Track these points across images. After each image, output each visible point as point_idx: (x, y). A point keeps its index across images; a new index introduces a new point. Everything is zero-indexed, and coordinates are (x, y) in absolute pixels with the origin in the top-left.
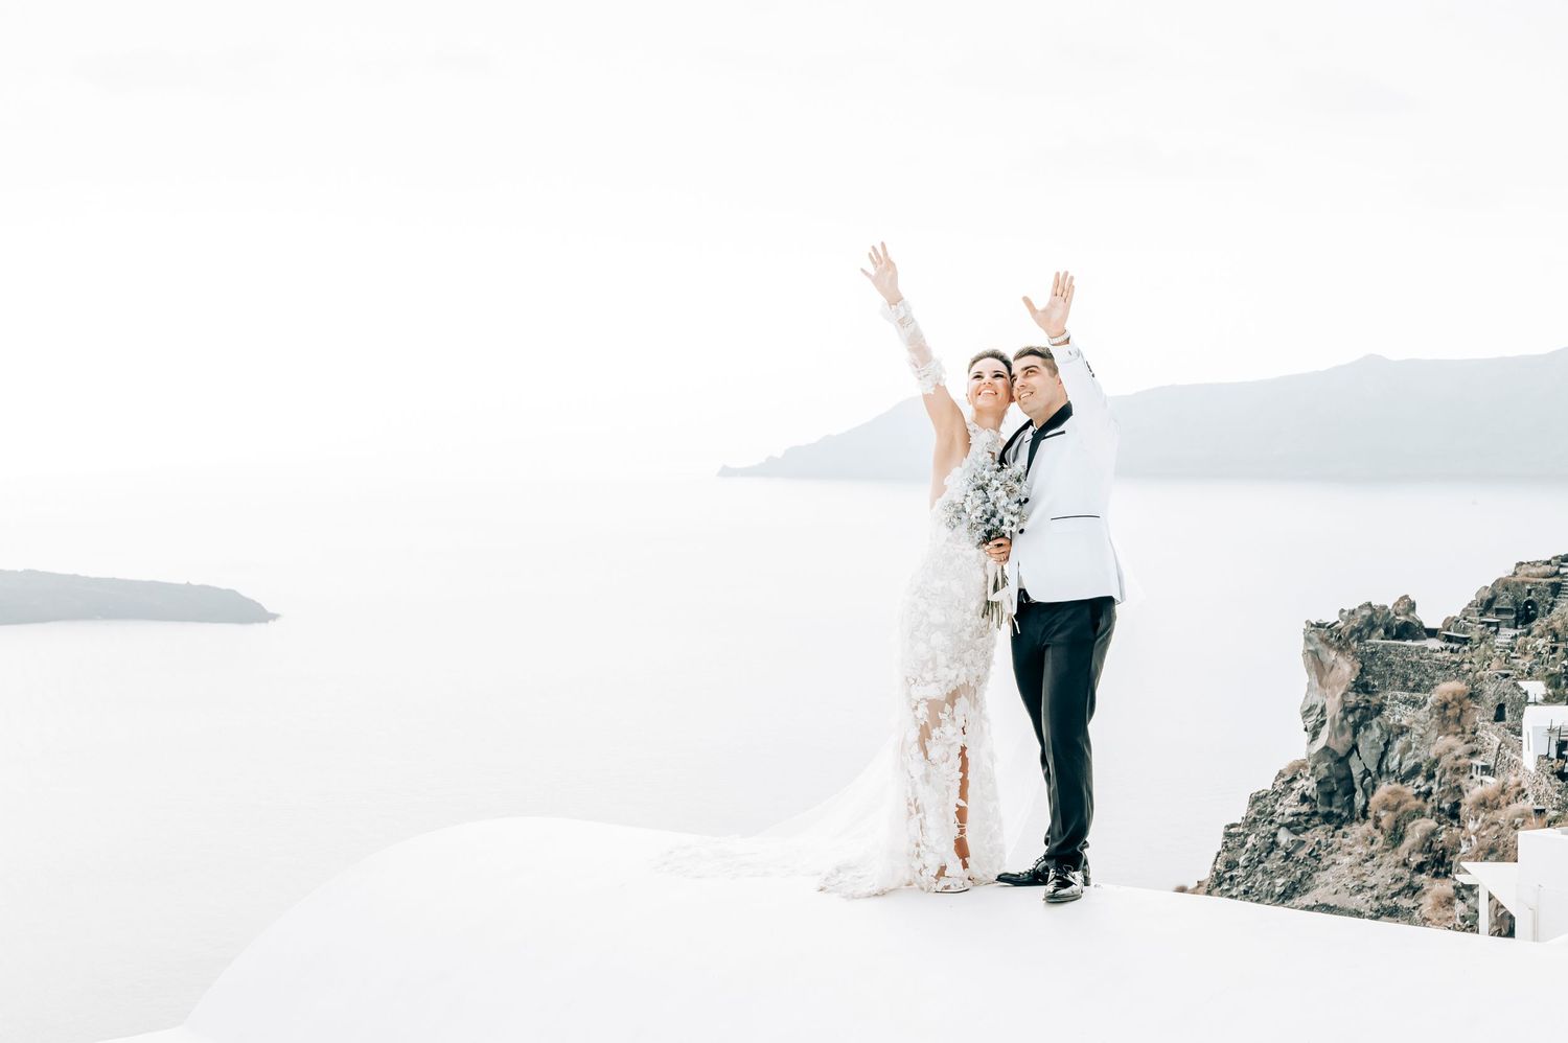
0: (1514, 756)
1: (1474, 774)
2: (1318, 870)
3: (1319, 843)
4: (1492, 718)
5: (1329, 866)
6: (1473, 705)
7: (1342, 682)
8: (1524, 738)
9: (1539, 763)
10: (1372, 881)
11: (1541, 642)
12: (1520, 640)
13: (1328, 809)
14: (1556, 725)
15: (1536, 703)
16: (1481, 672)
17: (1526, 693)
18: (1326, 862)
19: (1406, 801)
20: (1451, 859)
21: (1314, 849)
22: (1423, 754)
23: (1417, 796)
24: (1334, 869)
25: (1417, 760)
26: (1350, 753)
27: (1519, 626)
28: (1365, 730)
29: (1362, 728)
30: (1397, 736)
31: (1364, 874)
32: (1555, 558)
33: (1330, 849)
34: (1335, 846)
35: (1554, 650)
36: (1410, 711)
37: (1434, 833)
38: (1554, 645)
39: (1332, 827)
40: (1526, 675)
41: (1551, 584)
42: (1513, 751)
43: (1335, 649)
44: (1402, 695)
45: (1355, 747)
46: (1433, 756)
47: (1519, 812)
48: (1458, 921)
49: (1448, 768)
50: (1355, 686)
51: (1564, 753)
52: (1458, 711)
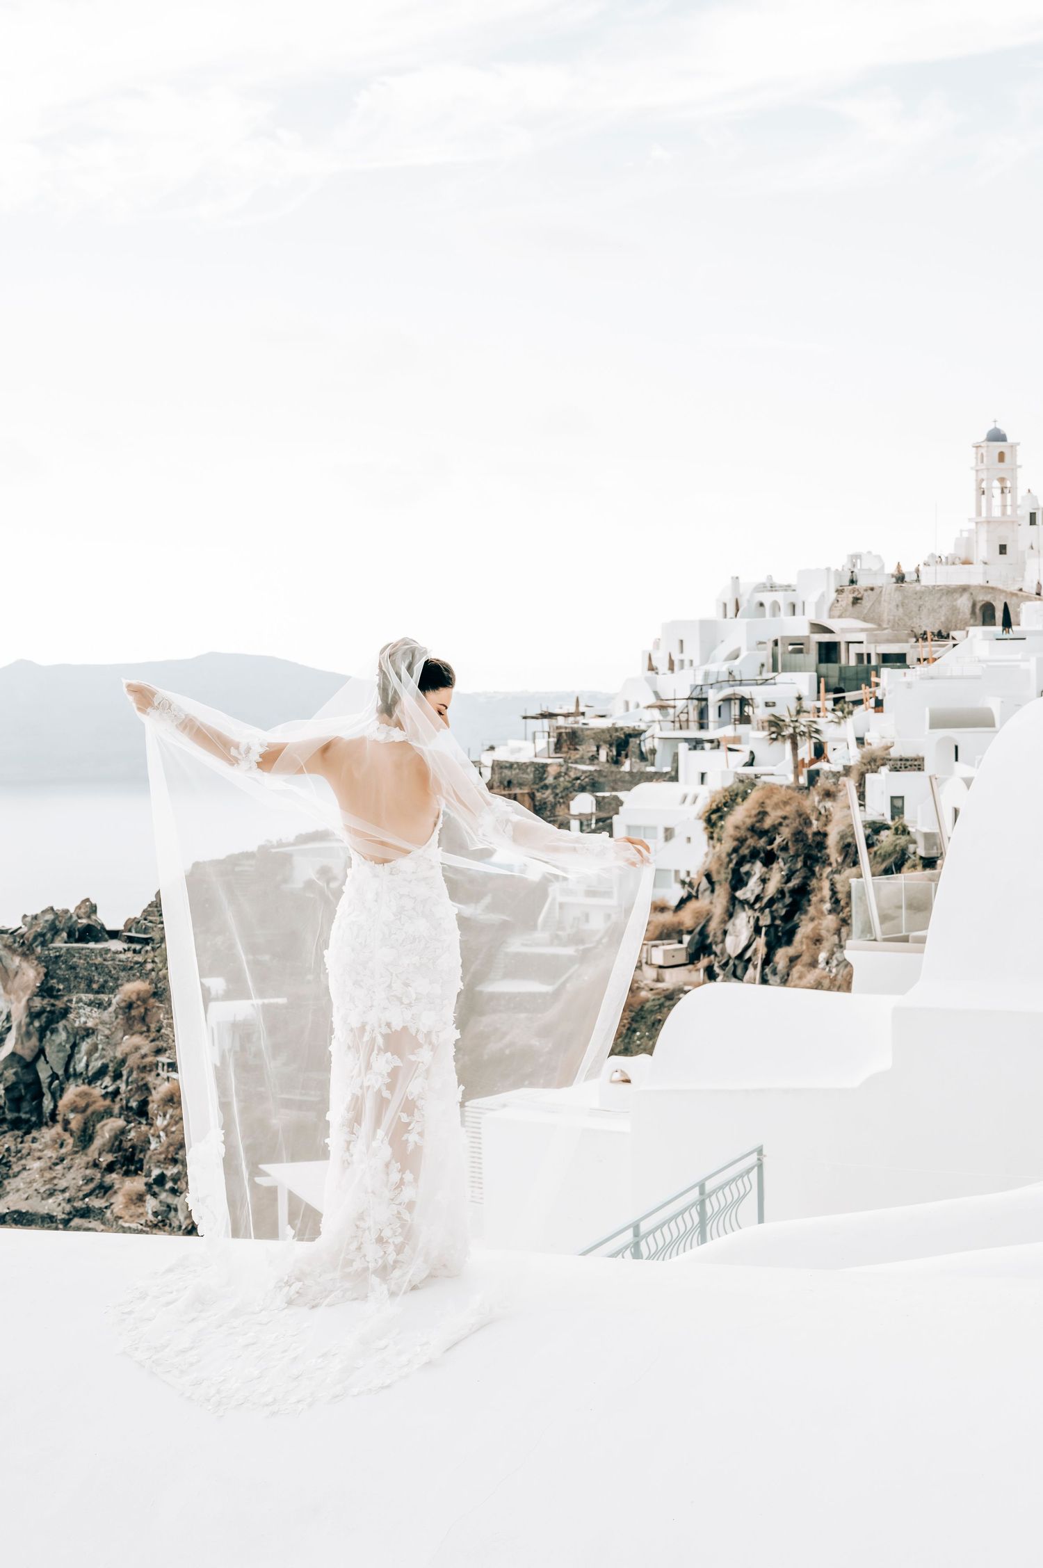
1: (160, 1071)
2: (8, 1177)
3: (8, 1150)
5: (19, 1172)
6: (157, 1004)
7: (27, 987)
10: (62, 1184)
13: (16, 1115)
14: (239, 1019)
18: (16, 1168)
19: (94, 1102)
20: (141, 1156)
21: (3, 1157)
22: (110, 1053)
23: (105, 1096)
24: (25, 1174)
25: (104, 1061)
26: (36, 1058)
28: (52, 1033)
29: (48, 1033)
30: (83, 1039)
31: (55, 1178)
33: (19, 1155)
34: (24, 1152)
36: (96, 1013)
37: (123, 1132)
39: (20, 1133)
43: (18, 955)
44: (87, 997)
45: (42, 1052)
46: (119, 1055)
48: (150, 1217)
49: (135, 1067)
50: (40, 991)
52: (142, 1010)
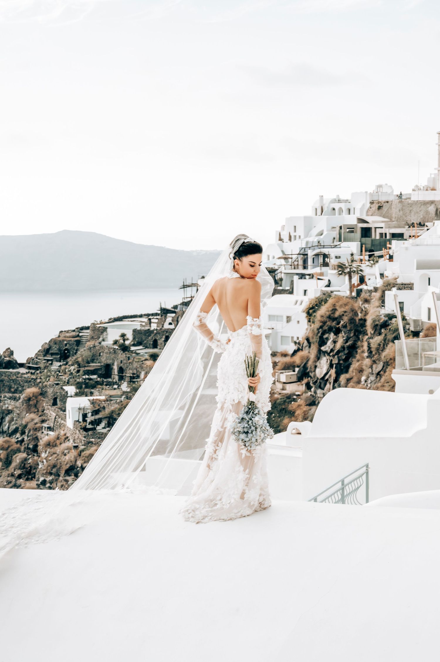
0: (62, 422)
1: (43, 431)
4: (51, 404)
6: (42, 399)
8: (67, 413)
9: (74, 424)
11: (72, 368)
12: (63, 367)
14: (82, 406)
15: (71, 396)
16: (46, 383)
17: (67, 392)
19: (12, 445)
20: (34, 471)
22: (19, 422)
23: (17, 442)
25: (17, 425)
27: (62, 361)
30: (7, 415)
32: (77, 328)
35: (78, 371)
36: (13, 403)
37: (26, 459)
38: (78, 369)
40: (66, 383)
41: (76, 341)
42: (62, 419)
44: (9, 395)
46: (24, 423)
47: (66, 448)
49: (32, 428)
51: (86, 419)
52: (35, 401)
